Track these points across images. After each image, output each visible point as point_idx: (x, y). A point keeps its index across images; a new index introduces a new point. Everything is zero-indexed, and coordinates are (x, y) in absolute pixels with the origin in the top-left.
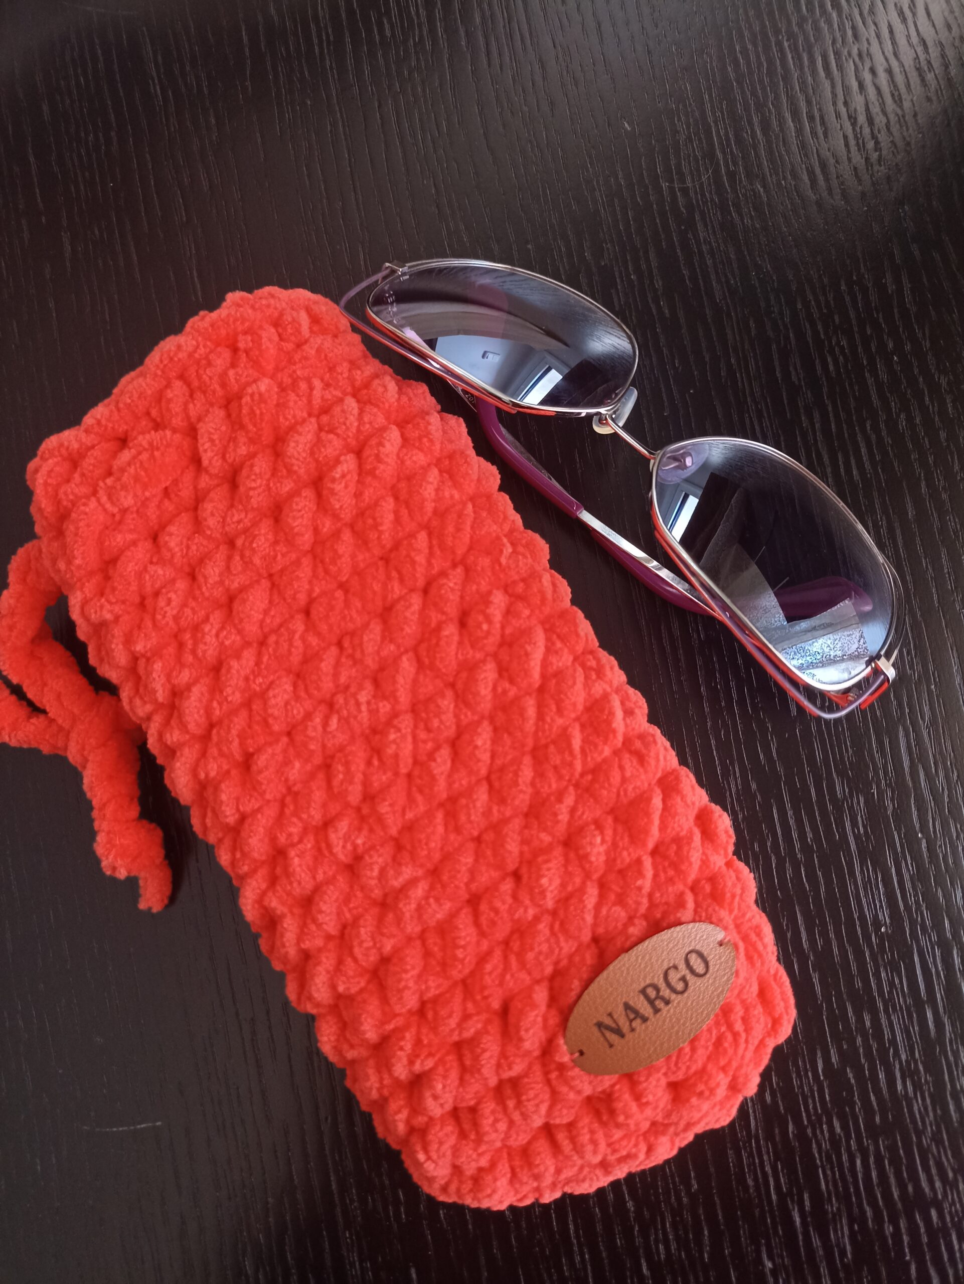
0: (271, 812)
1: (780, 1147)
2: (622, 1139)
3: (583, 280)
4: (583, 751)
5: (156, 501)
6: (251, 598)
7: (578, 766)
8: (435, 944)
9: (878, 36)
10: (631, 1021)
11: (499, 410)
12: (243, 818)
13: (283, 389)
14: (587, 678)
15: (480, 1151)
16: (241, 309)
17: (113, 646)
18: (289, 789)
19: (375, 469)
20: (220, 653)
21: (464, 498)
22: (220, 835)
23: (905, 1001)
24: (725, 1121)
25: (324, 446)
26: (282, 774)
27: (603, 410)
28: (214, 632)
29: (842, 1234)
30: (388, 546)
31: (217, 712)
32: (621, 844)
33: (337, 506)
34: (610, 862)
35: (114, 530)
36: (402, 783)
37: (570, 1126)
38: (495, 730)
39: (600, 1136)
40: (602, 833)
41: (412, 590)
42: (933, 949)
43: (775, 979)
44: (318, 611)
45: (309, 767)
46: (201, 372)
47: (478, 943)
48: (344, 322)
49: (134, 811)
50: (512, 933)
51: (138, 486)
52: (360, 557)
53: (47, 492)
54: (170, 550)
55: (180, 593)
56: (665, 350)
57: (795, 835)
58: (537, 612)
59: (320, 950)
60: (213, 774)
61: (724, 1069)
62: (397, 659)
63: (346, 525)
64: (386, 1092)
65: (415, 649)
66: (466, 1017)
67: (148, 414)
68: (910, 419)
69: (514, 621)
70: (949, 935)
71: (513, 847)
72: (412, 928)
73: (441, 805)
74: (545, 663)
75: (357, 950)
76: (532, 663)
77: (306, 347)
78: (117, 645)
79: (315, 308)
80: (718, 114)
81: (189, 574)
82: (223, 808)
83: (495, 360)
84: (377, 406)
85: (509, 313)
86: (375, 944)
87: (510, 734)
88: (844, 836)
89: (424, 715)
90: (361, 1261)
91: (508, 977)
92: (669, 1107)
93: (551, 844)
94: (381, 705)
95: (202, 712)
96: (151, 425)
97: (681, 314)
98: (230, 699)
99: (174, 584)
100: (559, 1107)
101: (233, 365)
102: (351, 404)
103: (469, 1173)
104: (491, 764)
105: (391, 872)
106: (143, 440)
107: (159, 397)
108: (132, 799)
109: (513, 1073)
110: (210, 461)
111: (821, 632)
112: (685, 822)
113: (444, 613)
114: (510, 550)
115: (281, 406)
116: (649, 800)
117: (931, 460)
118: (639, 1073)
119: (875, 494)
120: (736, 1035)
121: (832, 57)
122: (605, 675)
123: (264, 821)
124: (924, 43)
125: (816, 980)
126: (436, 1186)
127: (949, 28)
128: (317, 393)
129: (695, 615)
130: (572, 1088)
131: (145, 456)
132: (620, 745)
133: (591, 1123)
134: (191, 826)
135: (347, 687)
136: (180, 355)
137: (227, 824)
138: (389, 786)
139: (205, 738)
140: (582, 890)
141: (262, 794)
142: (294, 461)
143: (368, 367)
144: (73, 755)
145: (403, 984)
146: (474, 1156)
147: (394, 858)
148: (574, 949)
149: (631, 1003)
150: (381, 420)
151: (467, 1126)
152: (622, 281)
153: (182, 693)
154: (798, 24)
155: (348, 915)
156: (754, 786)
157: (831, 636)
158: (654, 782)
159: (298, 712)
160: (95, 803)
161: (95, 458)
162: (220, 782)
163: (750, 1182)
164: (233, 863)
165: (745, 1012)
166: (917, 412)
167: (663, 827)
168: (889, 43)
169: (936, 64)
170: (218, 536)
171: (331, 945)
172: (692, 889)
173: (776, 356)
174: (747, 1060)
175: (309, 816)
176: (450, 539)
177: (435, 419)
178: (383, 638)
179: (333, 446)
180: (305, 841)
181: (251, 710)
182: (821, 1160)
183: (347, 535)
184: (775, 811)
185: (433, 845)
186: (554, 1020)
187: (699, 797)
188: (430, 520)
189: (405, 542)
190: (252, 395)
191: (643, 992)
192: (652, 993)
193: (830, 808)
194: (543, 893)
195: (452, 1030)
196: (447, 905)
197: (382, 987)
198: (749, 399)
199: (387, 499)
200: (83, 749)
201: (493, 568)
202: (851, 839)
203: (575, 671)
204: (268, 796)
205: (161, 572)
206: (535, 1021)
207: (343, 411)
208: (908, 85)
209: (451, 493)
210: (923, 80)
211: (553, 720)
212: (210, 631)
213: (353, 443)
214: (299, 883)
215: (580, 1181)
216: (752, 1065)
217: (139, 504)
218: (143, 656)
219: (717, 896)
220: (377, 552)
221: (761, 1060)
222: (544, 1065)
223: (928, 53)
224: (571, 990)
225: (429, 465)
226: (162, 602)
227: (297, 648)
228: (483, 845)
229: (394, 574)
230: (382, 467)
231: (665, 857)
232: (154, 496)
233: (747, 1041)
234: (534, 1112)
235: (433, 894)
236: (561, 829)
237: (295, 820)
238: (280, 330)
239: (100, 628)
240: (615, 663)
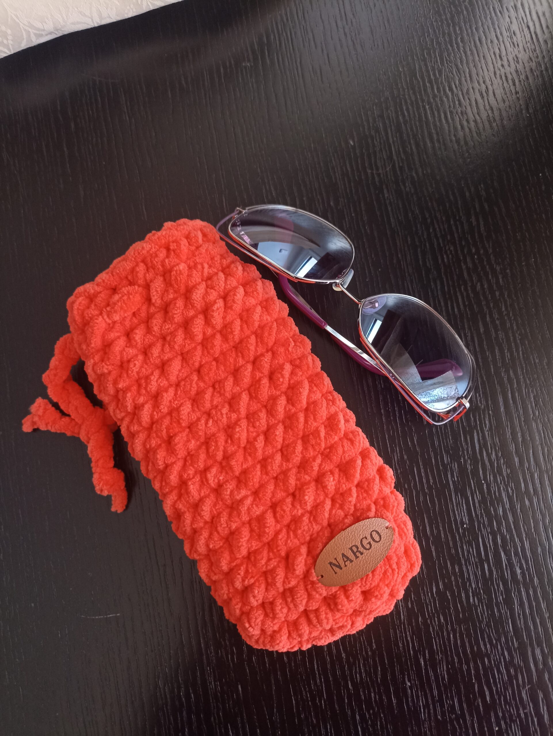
0: (180, 464)
1: (415, 628)
2: (340, 618)
3: (329, 216)
4: (325, 438)
5: (129, 318)
6: (173, 364)
7: (323, 445)
8: (256, 526)
9: (470, 105)
10: (345, 562)
11: (288, 280)
12: (167, 466)
13: (190, 268)
14: (327, 404)
15: (274, 623)
16: (172, 231)
17: (108, 385)
18: (189, 453)
19: (232, 306)
20: (158, 389)
21: (272, 320)
22: (155, 474)
23: (475, 560)
24: (388, 612)
25: (209, 295)
26: (186, 446)
27: (337, 281)
28: (155, 379)
29: (443, 669)
30: (237, 342)
31: (156, 417)
32: (342, 481)
33: (215, 323)
34: (337, 490)
35: (109, 331)
36: (241, 451)
37: (317, 611)
38: (285, 427)
39: (330, 615)
40: (333, 476)
41: (247, 362)
42: (488, 535)
43: (412, 546)
44: (205, 370)
45: (198, 443)
46: (153, 259)
47: (275, 525)
48: (218, 235)
49: (112, 464)
50: (291, 521)
51: (122, 311)
52: (224, 346)
53: (78, 313)
54: (136, 341)
55: (140, 361)
56: (367, 250)
57: (424, 481)
58: (305, 373)
59: (201, 528)
60: (153, 445)
61: (387, 585)
62: (240, 394)
63: (218, 331)
64: (231, 595)
65: (249, 389)
66: (269, 560)
67: (127, 278)
68: (482, 286)
69: (295, 378)
70: (496, 529)
71: (292, 481)
72: (245, 518)
73: (259, 462)
74: (308, 397)
75: (219, 528)
76: (303, 397)
77: (200, 249)
78: (110, 384)
79: (205, 230)
80: (395, 139)
81: (143, 352)
82: (158, 461)
83: (286, 253)
84: (234, 277)
85: (294, 232)
86: (227, 526)
87: (292, 429)
88: (447, 481)
89: (252, 420)
90: (215, 682)
91: (289, 541)
92: (362, 603)
93: (310, 481)
94: (232, 415)
95: (149, 416)
96: (128, 283)
97: (376, 234)
98: (162, 411)
99: (137, 357)
100: (311, 601)
101: (168, 257)
102: (221, 275)
103: (269, 633)
104: (283, 443)
105: (236, 492)
106: (125, 290)
107: (133, 270)
108: (110, 458)
109: (290, 586)
110: (156, 300)
111: (438, 386)
112: (372, 472)
113: (262, 373)
114: (293, 344)
115: (189, 276)
116: (355, 461)
117: (492, 305)
118: (348, 586)
119: (465, 321)
120: (393, 570)
121: (449, 114)
122: (336, 403)
123: (177, 468)
124: (492, 109)
125: (433, 549)
126: (253, 640)
127: (504, 102)
128: (206, 270)
129: (379, 376)
130: (317, 592)
131: (125, 298)
132: (342, 436)
133: (326, 610)
134: (141, 471)
135: (217, 406)
136: (144, 252)
137: (159, 469)
138: (235, 453)
139: (150, 429)
140: (323, 502)
141: (176, 455)
142: (195, 302)
143: (229, 258)
144: (83, 437)
145: (241, 543)
146: (272, 625)
147: (237, 486)
148: (319, 529)
149: (345, 554)
150: (235, 283)
151: (268, 611)
152: (348, 216)
153: (139, 408)
154: (433, 98)
155: (215, 512)
156: (405, 457)
157: (442, 388)
158: (358, 453)
159: (194, 417)
160: (93, 459)
161: (102, 298)
162: (156, 449)
163: (401, 645)
164: (161, 488)
165: (398, 560)
166: (485, 282)
167: (361, 474)
168: (475, 108)
169: (497, 118)
170: (158, 335)
171: (207, 526)
172: (375, 503)
173: (419, 255)
174: (398, 582)
175: (198, 466)
176: (266, 339)
177: (259, 283)
178: (234, 384)
179: (213, 295)
180: (196, 477)
181: (172, 416)
182: (434, 635)
183: (218, 336)
184: (415, 469)
185: (255, 480)
186: (310, 561)
187: (379, 461)
188: (256, 330)
189: (245, 340)
190: (176, 271)
191: (351, 549)
192: (355, 549)
193: (441, 468)
194: (306, 503)
195: (263, 566)
196: (262, 508)
197: (230, 546)
198: (406, 274)
199: (237, 320)
200: (88, 433)
201: (285, 353)
202: (451, 482)
203: (322, 401)
204: (179, 456)
205: (132, 351)
206: (301, 561)
207: (218, 279)
208: (484, 129)
209: (267, 318)
210: (491, 126)
211: (312, 424)
212: (154, 379)
213: (222, 294)
214: (193, 497)
215: (320, 639)
216: (400, 585)
217: (122, 319)
218: (122, 390)
219: (386, 506)
220: (232, 344)
221: (405, 583)
222: (305, 582)
223: (493, 113)
224: (318, 547)
225: (256, 304)
226: (131, 365)
227: (194, 388)
228: (278, 481)
229: (240, 354)
230: (235, 305)
231: (362, 488)
232: (128, 316)
233: (398, 573)
234: (301, 604)
235: (254, 503)
236: (315, 473)
237: (191, 467)
238: (189, 240)
239: (101, 377)
240: (341, 398)
